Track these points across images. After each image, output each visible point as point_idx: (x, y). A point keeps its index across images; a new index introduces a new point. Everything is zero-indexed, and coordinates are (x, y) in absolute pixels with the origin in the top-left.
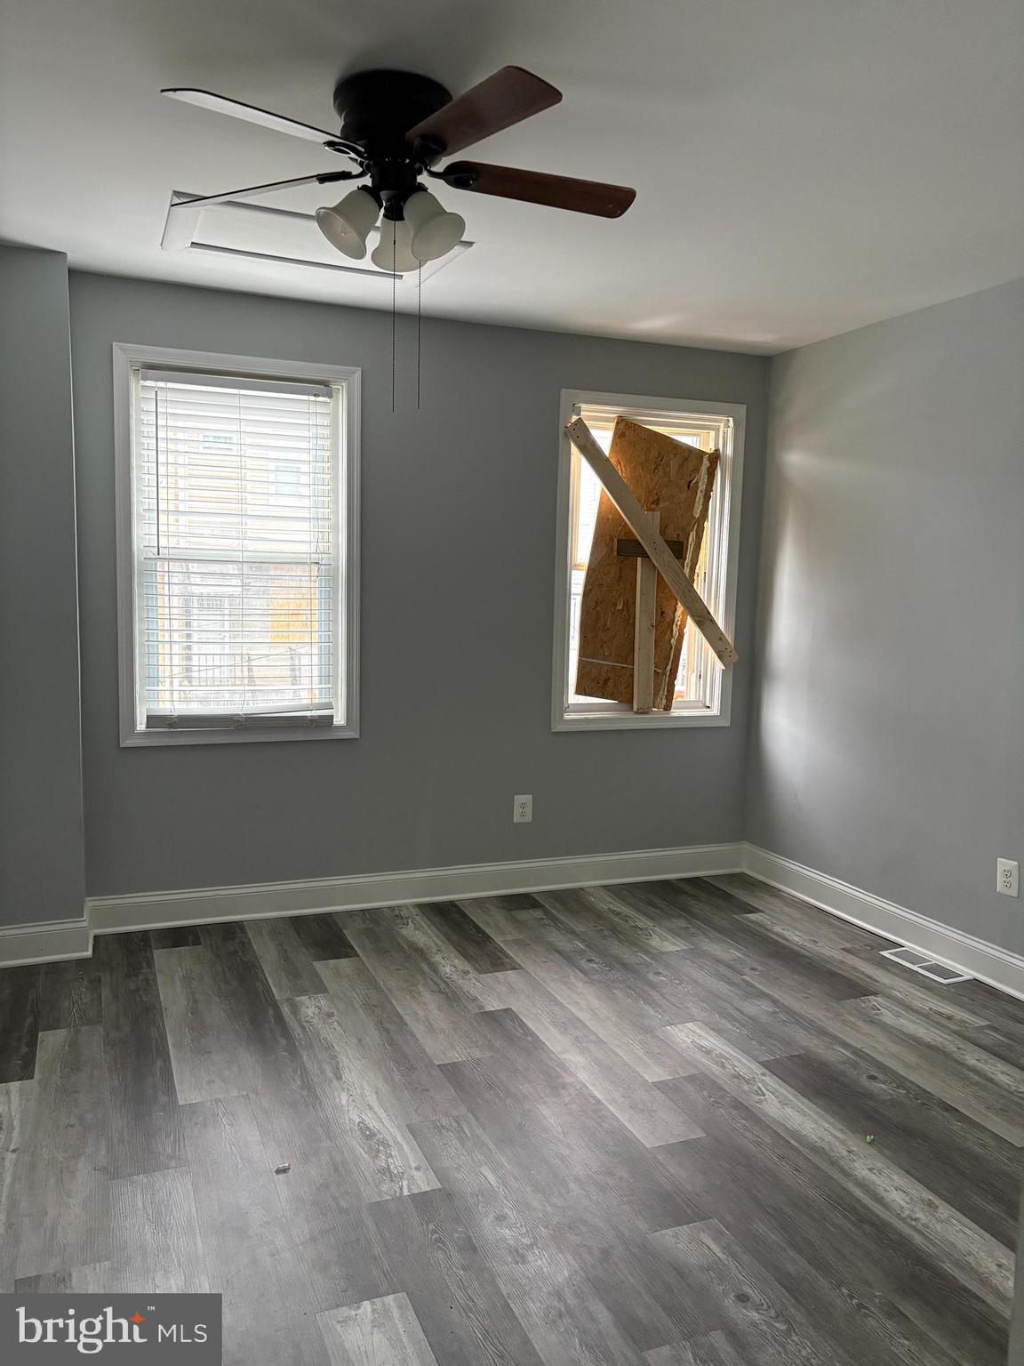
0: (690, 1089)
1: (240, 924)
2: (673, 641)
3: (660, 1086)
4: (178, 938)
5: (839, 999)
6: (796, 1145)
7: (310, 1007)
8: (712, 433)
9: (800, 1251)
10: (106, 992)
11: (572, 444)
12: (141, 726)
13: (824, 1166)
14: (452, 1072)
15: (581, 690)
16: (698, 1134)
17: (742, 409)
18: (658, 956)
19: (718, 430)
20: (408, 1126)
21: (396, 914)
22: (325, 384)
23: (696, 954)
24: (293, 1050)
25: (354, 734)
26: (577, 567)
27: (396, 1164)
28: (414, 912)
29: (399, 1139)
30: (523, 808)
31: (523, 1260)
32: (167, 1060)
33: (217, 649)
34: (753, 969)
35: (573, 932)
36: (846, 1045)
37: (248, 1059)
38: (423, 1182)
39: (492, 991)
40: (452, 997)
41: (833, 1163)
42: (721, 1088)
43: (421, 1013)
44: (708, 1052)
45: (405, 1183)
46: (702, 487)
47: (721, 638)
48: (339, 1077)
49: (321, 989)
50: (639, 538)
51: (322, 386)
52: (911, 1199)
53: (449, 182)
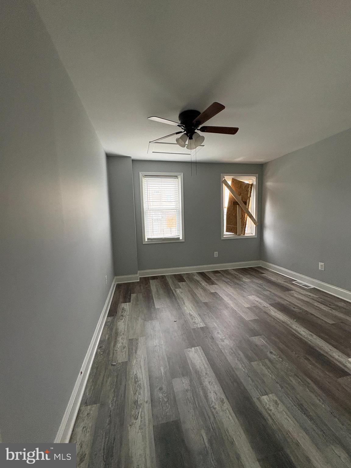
0: (254, 308)
1: (165, 276)
2: (245, 221)
3: (248, 308)
4: (154, 278)
5: (284, 291)
6: (279, 321)
7: (178, 291)
8: (251, 180)
9: (283, 344)
10: (142, 288)
11: (223, 184)
12: (146, 240)
13: (285, 325)
14: (206, 304)
15: (227, 231)
16: (257, 318)
17: (257, 175)
18: (245, 282)
19: (252, 179)
20: (198, 314)
21: (193, 274)
22: (177, 176)
23: (252, 282)
24: (176, 299)
25: (184, 241)
26: (225, 208)
27: (196, 321)
28: (196, 274)
29: (197, 316)
30: (216, 254)
31: (223, 341)
32: (153, 300)
33: (158, 228)
34: (265, 285)
35: (227, 278)
36: (287, 301)
37: (168, 300)
38: (202, 325)
39: (212, 289)
40: (205, 290)
41: (288, 325)
42: (261, 309)
43: (199, 293)
44: (258, 301)
45: (199, 325)
46: (250, 191)
47: (255, 220)
48: (184, 304)
49: (180, 288)
50: (237, 201)
51: (176, 177)
52: (307, 334)
53: (201, 131)
